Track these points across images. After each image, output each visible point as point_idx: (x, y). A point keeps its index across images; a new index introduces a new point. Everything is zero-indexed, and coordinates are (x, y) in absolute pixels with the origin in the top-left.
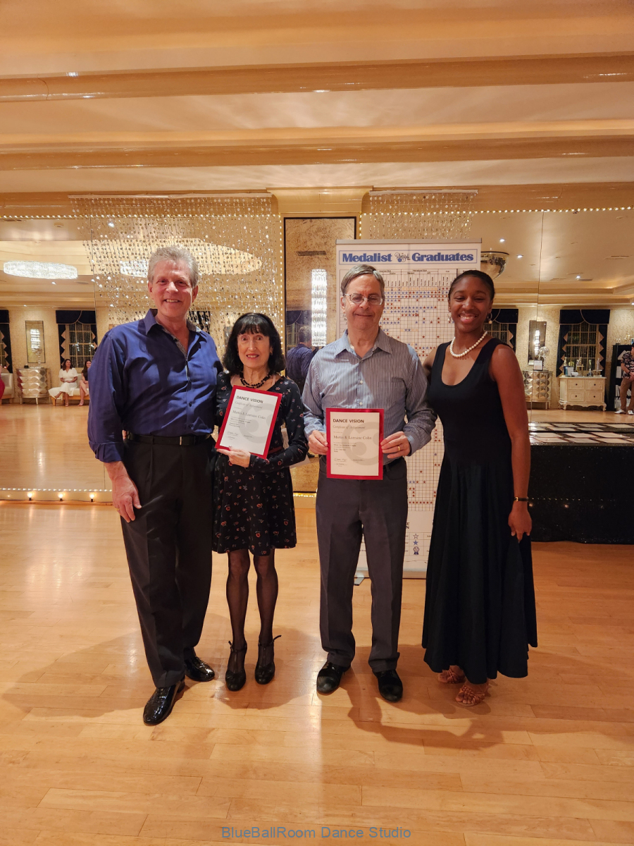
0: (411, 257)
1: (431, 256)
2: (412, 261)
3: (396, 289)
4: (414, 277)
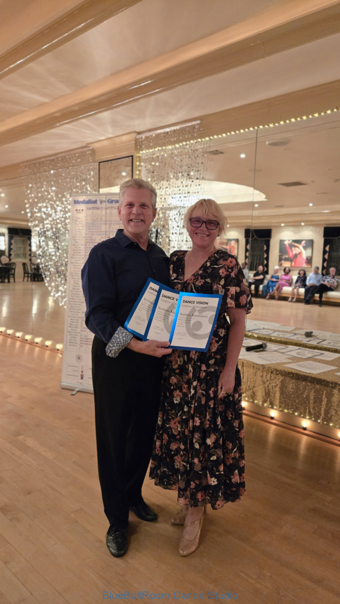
0: (107, 201)
2: (107, 204)
3: (99, 218)
4: (108, 211)
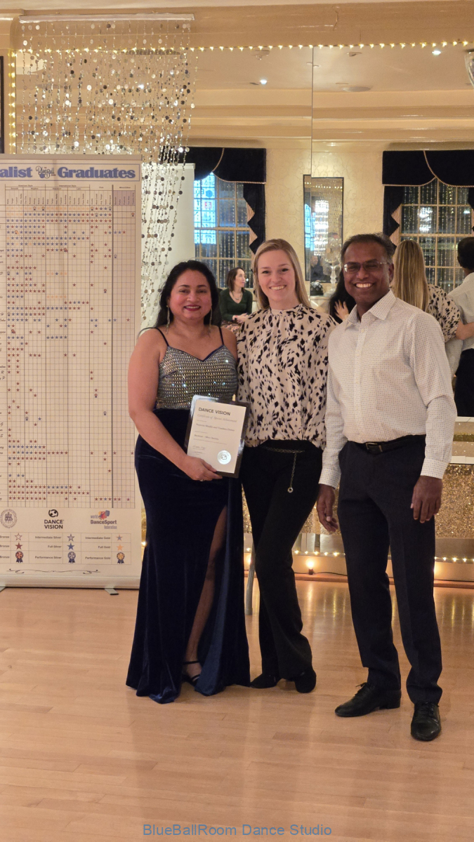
0: (56, 173)
1: (82, 171)
3: (39, 208)
4: (61, 194)
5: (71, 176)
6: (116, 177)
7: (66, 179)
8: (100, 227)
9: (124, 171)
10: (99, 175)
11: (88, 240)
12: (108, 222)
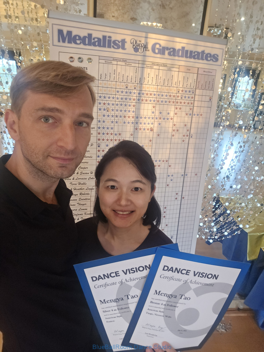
1: (174, 50)
5: (163, 54)
6: (202, 59)
7: (159, 56)
8: (184, 108)
9: (210, 54)
10: (188, 56)
11: (172, 121)
12: (190, 104)
